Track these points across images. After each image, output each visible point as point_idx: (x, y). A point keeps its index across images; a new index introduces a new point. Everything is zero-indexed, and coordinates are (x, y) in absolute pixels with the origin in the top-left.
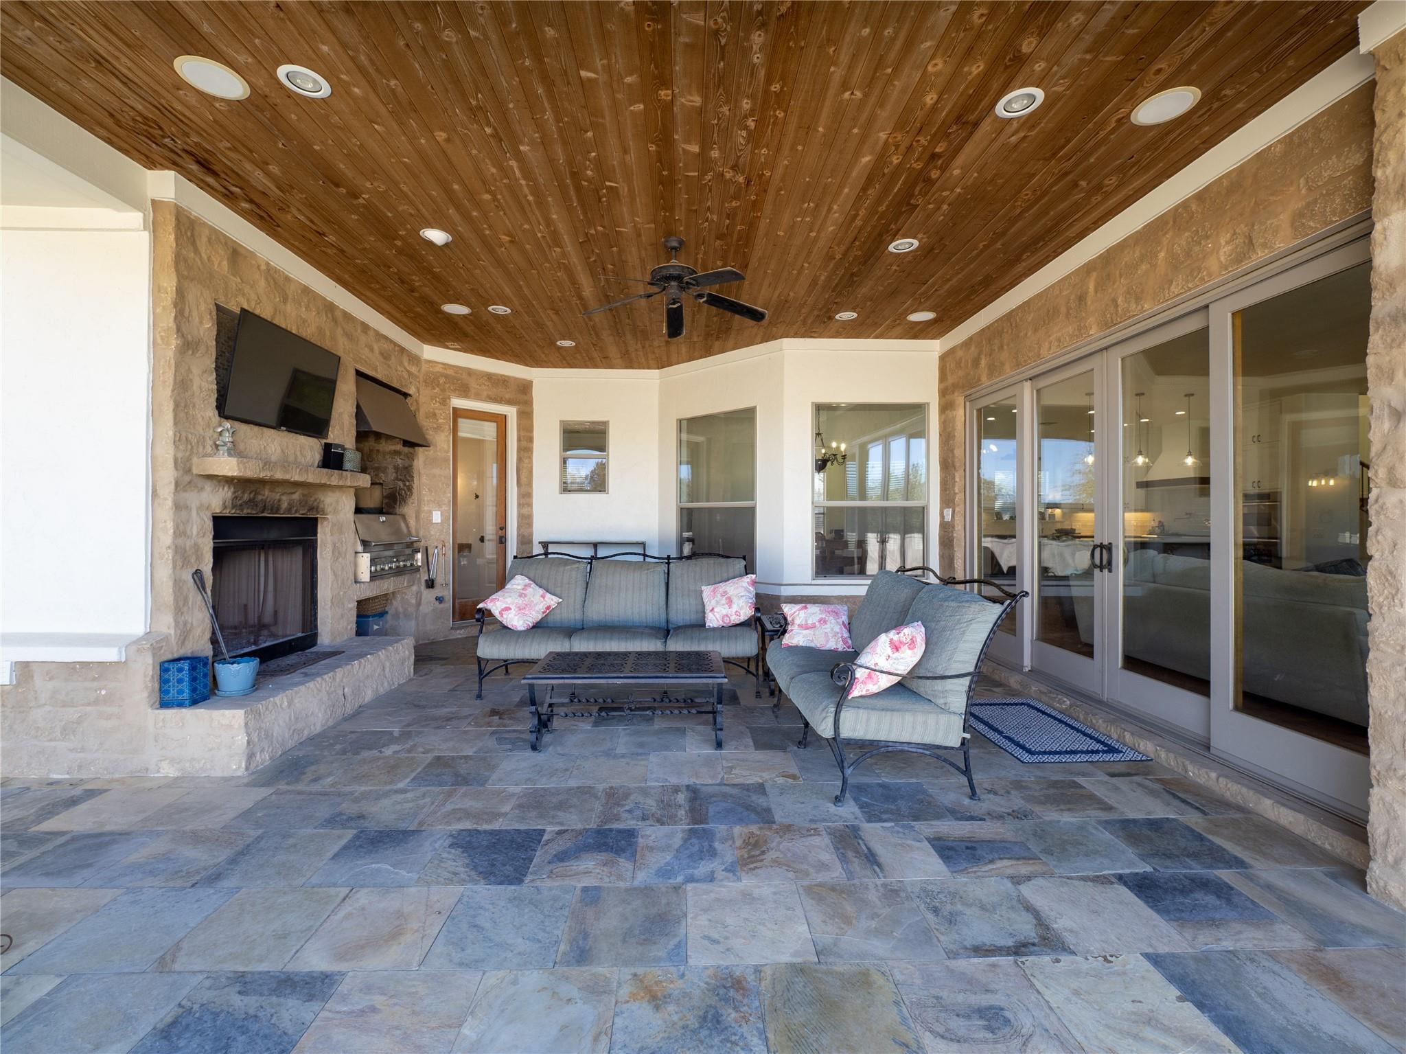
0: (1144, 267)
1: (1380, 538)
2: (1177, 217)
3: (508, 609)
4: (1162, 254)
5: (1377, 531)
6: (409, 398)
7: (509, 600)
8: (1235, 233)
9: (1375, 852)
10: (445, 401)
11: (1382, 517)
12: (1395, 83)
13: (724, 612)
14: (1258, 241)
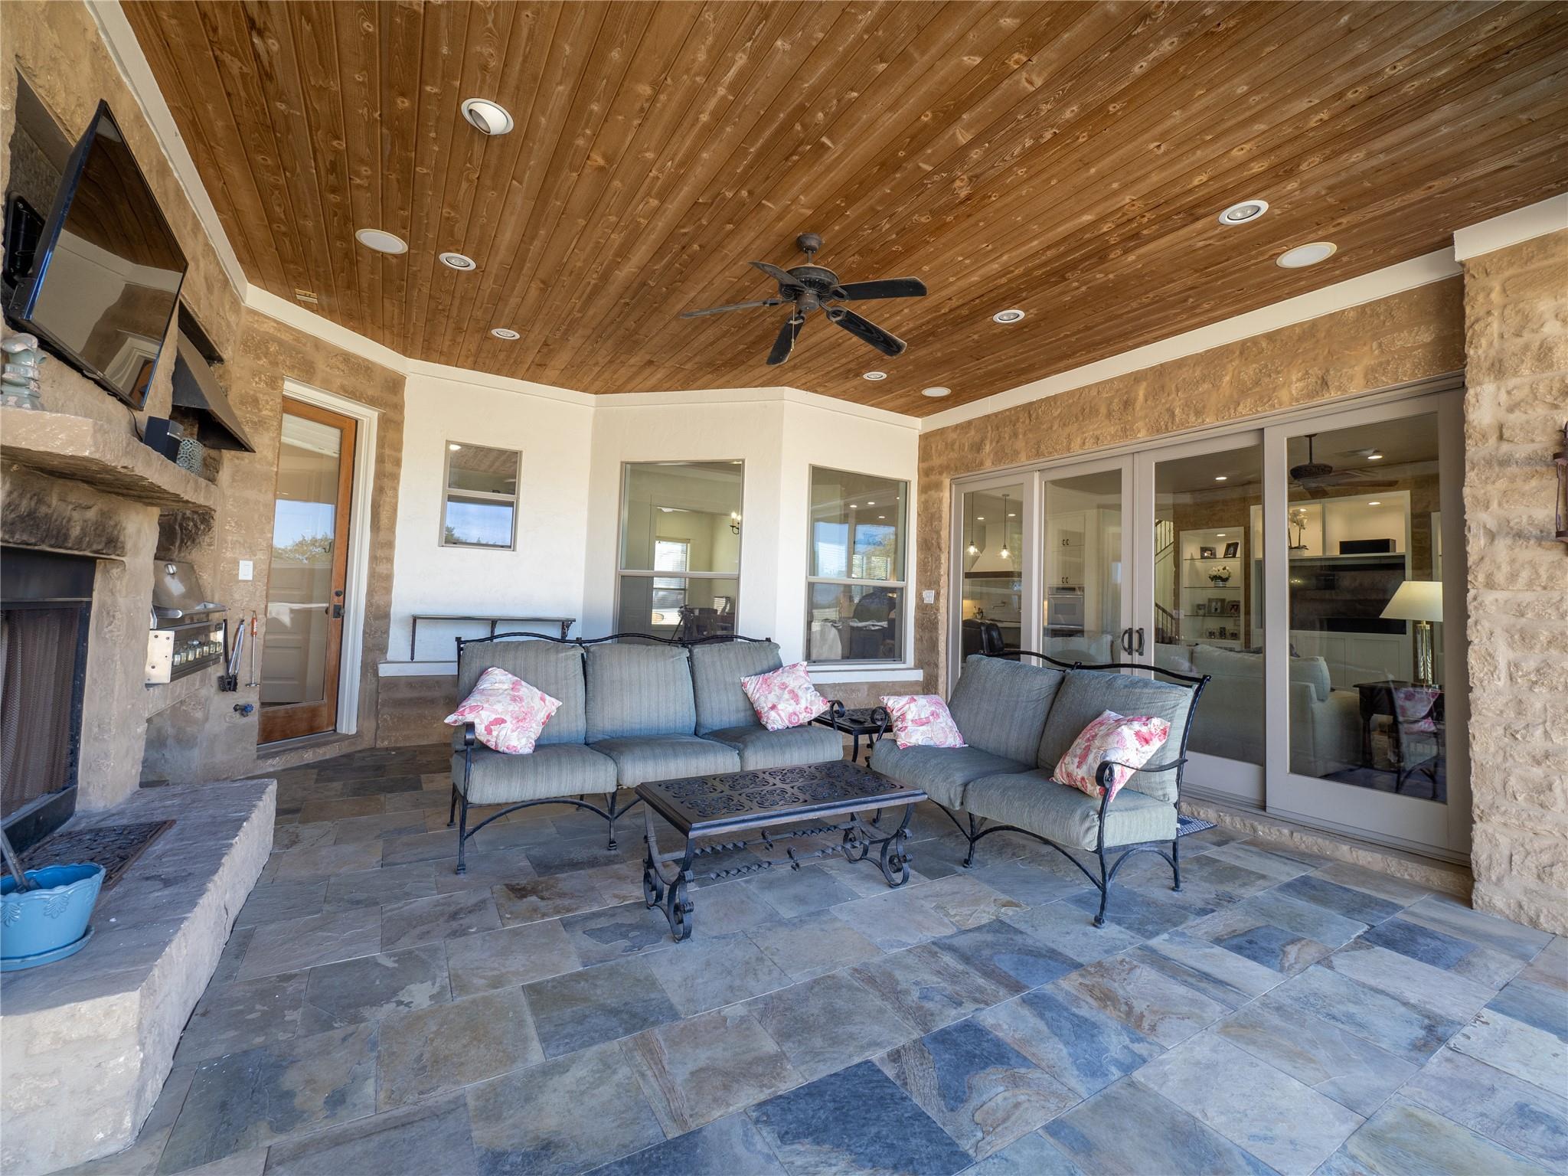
0: (1206, 386)
1: (1479, 627)
2: (1245, 349)
3: (500, 721)
4: (1227, 378)
5: (1476, 623)
6: (217, 365)
7: (499, 707)
8: (1307, 373)
9: (1480, 875)
10: (274, 382)
11: (1481, 612)
12: (1483, 289)
13: (790, 709)
14: (1333, 383)
